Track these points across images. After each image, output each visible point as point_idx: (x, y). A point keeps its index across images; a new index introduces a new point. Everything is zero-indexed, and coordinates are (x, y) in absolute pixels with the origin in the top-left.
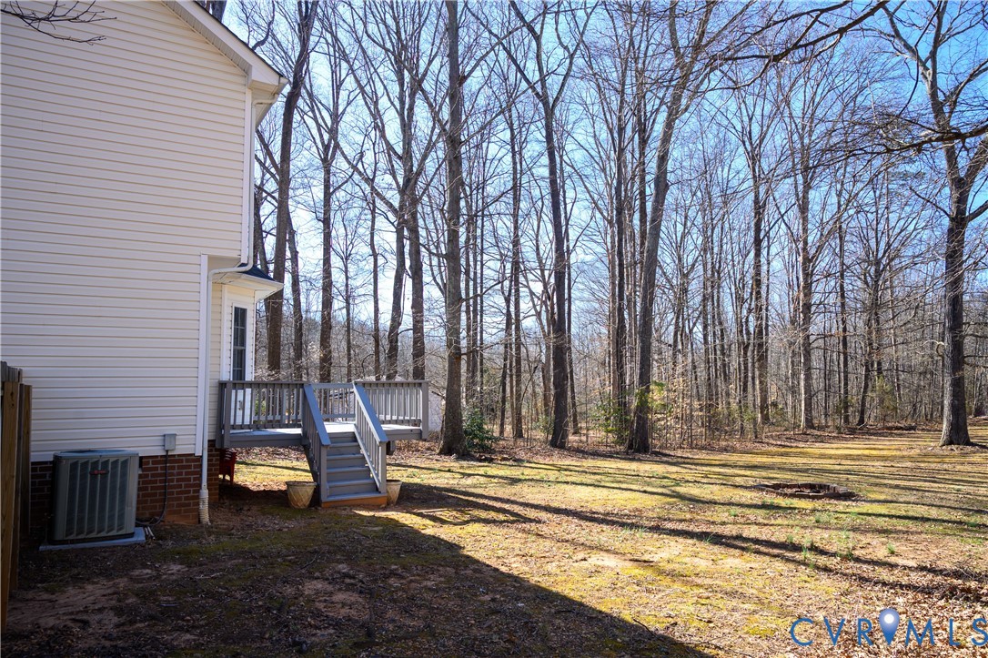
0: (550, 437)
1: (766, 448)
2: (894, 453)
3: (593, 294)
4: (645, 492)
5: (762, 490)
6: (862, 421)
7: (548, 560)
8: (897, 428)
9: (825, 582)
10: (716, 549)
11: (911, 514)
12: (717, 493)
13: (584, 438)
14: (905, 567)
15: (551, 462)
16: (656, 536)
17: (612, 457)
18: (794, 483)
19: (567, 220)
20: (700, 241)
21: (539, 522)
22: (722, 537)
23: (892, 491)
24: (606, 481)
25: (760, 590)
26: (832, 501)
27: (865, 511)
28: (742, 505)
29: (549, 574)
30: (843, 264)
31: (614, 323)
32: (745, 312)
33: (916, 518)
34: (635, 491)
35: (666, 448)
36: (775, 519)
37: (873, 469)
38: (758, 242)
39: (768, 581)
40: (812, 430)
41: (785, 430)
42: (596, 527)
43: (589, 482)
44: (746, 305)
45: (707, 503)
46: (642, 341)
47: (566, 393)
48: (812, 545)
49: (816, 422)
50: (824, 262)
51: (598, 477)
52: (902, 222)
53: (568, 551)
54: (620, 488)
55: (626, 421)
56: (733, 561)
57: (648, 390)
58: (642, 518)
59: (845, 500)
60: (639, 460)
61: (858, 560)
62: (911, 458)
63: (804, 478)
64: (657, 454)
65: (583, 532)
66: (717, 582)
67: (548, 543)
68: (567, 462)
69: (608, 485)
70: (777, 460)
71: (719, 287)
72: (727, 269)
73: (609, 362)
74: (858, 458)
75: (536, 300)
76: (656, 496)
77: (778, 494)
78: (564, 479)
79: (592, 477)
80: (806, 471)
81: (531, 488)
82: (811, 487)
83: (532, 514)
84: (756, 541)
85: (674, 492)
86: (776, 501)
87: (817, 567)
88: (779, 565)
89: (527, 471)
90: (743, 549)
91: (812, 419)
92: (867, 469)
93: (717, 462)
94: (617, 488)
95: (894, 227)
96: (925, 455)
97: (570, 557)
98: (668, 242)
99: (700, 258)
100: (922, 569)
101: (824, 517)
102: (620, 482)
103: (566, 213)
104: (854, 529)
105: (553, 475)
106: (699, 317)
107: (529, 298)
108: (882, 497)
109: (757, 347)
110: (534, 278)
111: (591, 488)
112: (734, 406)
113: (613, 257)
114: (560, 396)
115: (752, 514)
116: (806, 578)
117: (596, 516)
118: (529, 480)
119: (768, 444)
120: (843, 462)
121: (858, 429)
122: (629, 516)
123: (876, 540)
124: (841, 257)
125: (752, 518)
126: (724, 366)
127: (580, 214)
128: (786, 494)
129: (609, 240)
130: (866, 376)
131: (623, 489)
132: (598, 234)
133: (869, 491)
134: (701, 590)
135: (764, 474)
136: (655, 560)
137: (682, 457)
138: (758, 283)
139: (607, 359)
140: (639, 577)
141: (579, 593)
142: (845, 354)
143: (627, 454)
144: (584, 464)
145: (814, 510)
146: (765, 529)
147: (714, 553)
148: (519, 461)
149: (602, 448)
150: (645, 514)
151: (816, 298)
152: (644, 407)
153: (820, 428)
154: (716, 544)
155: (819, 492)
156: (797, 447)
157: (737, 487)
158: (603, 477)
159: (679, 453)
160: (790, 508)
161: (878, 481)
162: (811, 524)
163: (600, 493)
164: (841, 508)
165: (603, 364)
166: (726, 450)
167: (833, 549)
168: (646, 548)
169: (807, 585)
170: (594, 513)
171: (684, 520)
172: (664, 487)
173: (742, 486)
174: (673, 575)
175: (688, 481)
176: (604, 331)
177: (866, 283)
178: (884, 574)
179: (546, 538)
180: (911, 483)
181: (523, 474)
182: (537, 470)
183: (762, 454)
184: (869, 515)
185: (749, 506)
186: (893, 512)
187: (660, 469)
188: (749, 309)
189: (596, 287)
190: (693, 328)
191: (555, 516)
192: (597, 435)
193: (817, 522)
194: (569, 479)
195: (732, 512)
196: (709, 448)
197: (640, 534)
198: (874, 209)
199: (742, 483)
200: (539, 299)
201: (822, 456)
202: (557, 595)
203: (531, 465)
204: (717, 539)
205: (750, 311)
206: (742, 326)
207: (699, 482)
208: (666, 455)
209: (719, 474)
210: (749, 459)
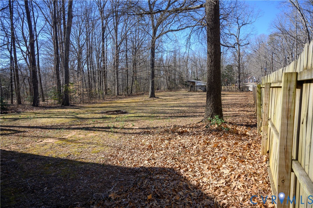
0: (32, 103)
1: (106, 102)
2: (138, 101)
3: (48, 53)
4: (66, 118)
5: (103, 113)
6: (131, 93)
7: (27, 144)
8: (140, 94)
9: (116, 135)
10: (86, 131)
11: (140, 115)
12: (90, 115)
13: (46, 103)
14: (136, 129)
15: (33, 112)
16: (68, 130)
17: (56, 108)
18: (112, 110)
19: (35, 24)
20: (85, 37)
21: (25, 132)
22: (89, 128)
23: (136, 110)
24: (53, 116)
25: (98, 141)
26: (122, 114)
27: (129, 116)
28: (96, 118)
29: (27, 148)
30: (127, 48)
31: (56, 63)
32: (100, 61)
33: (140, 116)
34: (63, 118)
35: (75, 104)
36: (105, 121)
37: (133, 105)
38: (103, 39)
39: (100, 138)
40: (119, 96)
41: (112, 96)
42: (47, 131)
43: (46, 116)
44: (100, 59)
45: (86, 119)
46: (65, 69)
47: (38, 87)
48: (114, 127)
49: (120, 93)
50: (122, 47)
51: (50, 115)
52: (142, 37)
53: (35, 140)
54: (57, 118)
55: (61, 96)
56: (91, 134)
57: (68, 85)
58: (64, 126)
59: (125, 114)
60: (66, 108)
61: (125, 129)
62: (142, 102)
63: (115, 109)
64: (72, 106)
65: (42, 133)
66: (86, 141)
67: (27, 138)
68: (39, 111)
69: (53, 117)
70: (109, 105)
71: (92, 53)
72: (94, 47)
73: (55, 77)
74: (130, 102)
75: (24, 53)
76: (70, 119)
77: (107, 114)
78: (37, 117)
79: (48, 115)
80: (116, 107)
81: (23, 121)
82: (116, 111)
83: (22, 129)
84: (99, 128)
85: (76, 117)
86: (106, 116)
87: (114, 132)
88: (104, 133)
89: (22, 116)
90: (94, 130)
91: (119, 93)
92: (131, 105)
93: (91, 107)
94: (56, 118)
95: (140, 39)
96: (145, 101)
97: (36, 141)
98: (75, 37)
99: (86, 43)
100: (139, 128)
101: (118, 119)
102: (58, 115)
103: (34, 21)
104: (125, 121)
105: (32, 116)
106: (86, 62)
107: (21, 53)
108: (134, 112)
109: (103, 72)
110: (22, 45)
111: (47, 119)
112: (97, 90)
113: (54, 40)
114: (36, 88)
115: (99, 121)
116: (111, 135)
117: (48, 127)
118: (22, 118)
119: (106, 100)
120: (126, 104)
121: (130, 95)
122: (59, 126)
123: (130, 123)
124: (126, 46)
125: (99, 122)
126: (94, 77)
127: (40, 22)
128: (109, 114)
129: (53, 33)
130: (133, 80)
131: (59, 118)
132: (48, 30)
133: (131, 111)
134: (80, 144)
135: (104, 109)
136: (66, 138)
137: (80, 106)
138: (103, 52)
139: (54, 76)
140: (60, 143)
141: (38, 152)
142: (127, 74)
143: (62, 107)
144: (46, 111)
145: (116, 118)
146: (102, 124)
147: (86, 133)
148: (19, 113)
149: (53, 105)
150: (65, 124)
151: (120, 58)
152: (67, 91)
153: (121, 95)
154: (86, 130)
155: (118, 112)
156: (114, 101)
157: (96, 113)
158: (52, 115)
159: (79, 105)
160: (110, 118)
161: (133, 108)
162: (115, 121)
163: (50, 120)
164: (123, 116)
165: (53, 77)
166: (94, 103)
167: (119, 127)
168: (64, 134)
169: (111, 137)
170: (47, 126)
171: (78, 125)
172: (73, 115)
173: (97, 113)
174: (72, 141)
175: (81, 113)
176: (53, 65)
177: (133, 54)
178: (131, 131)
179: (27, 137)
180: (141, 108)
181: (20, 117)
182: (26, 115)
183: (105, 103)
184: (130, 117)
185: (98, 118)
186: (136, 116)
187: (72, 110)
188: (101, 60)
189: (49, 50)
190: (84, 66)
191: (32, 129)
192: (51, 101)
193: (116, 120)
194: (39, 116)
195: (93, 120)
196: (89, 103)
197: (62, 131)
198: (135, 33)
199: (98, 112)
200: (25, 53)
201: (121, 103)
202: (29, 154)
203: (24, 113)
204: (87, 129)
205: (101, 61)
206: (99, 65)
207: (84, 113)
208: (75, 106)
209: (91, 110)
210: (101, 105)
